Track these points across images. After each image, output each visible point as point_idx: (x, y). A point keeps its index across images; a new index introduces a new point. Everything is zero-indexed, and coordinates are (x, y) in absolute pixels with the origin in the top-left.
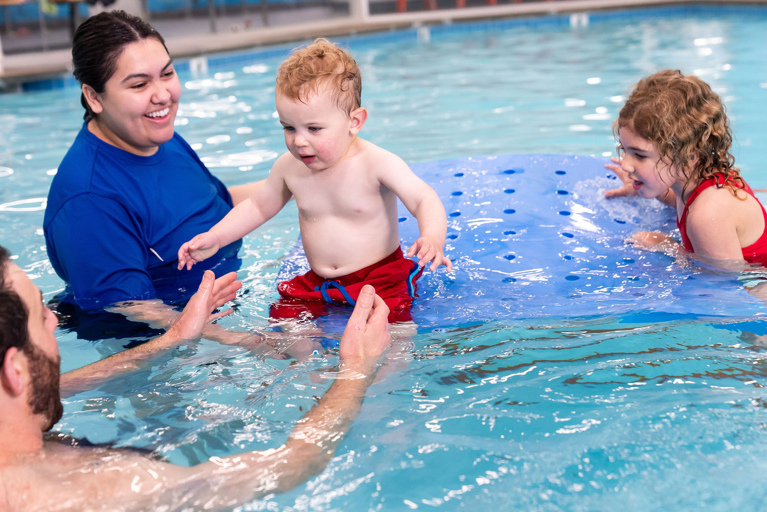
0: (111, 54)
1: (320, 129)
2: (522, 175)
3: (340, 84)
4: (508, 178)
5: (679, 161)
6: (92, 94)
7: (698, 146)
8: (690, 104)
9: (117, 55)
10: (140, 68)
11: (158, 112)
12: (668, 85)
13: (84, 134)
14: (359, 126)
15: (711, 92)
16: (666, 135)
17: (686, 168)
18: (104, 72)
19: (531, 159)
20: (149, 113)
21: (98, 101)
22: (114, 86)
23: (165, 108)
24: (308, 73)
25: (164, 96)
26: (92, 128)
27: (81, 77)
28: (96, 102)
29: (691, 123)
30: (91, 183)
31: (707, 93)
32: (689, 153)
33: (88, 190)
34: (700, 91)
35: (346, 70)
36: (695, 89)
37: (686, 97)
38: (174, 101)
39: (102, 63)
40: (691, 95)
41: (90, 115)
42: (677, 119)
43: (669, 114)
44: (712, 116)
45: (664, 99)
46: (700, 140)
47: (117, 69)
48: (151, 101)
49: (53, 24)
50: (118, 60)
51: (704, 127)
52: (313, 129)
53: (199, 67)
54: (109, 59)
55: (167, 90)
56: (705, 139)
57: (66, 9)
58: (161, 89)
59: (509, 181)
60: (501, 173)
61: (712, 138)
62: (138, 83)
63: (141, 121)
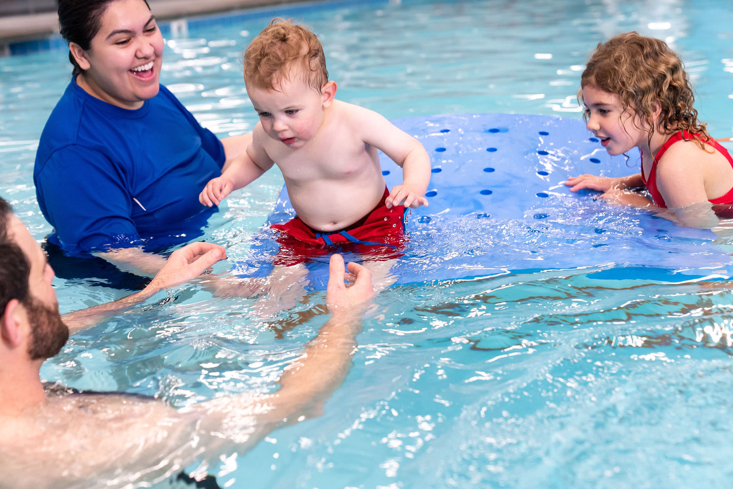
0: (94, 12)
1: (297, 111)
2: (505, 134)
3: (308, 64)
4: (492, 137)
5: (642, 112)
6: (79, 51)
7: (659, 95)
9: (101, 13)
10: (124, 24)
11: (143, 66)
12: (625, 41)
13: (73, 88)
14: (330, 98)
16: (627, 85)
18: (89, 30)
20: (134, 68)
21: (85, 58)
22: (99, 42)
23: (150, 62)
24: (277, 61)
25: (148, 51)
26: (81, 83)
27: (68, 36)
28: (83, 59)
29: (650, 72)
30: (78, 136)
31: (663, 48)
32: (650, 103)
33: (75, 143)
34: (656, 47)
35: (310, 49)
36: (651, 44)
37: (643, 51)
38: (157, 55)
39: (87, 21)
40: (648, 49)
41: (78, 71)
42: (636, 69)
43: (628, 66)
44: (670, 66)
45: (622, 52)
46: (661, 90)
47: (101, 26)
48: (136, 56)
50: (102, 18)
51: (663, 76)
52: (290, 112)
53: (179, 29)
54: (94, 17)
55: (151, 45)
56: (665, 88)
58: (144, 44)
59: (493, 140)
60: (486, 131)
61: (672, 88)
62: (121, 39)
63: (126, 76)
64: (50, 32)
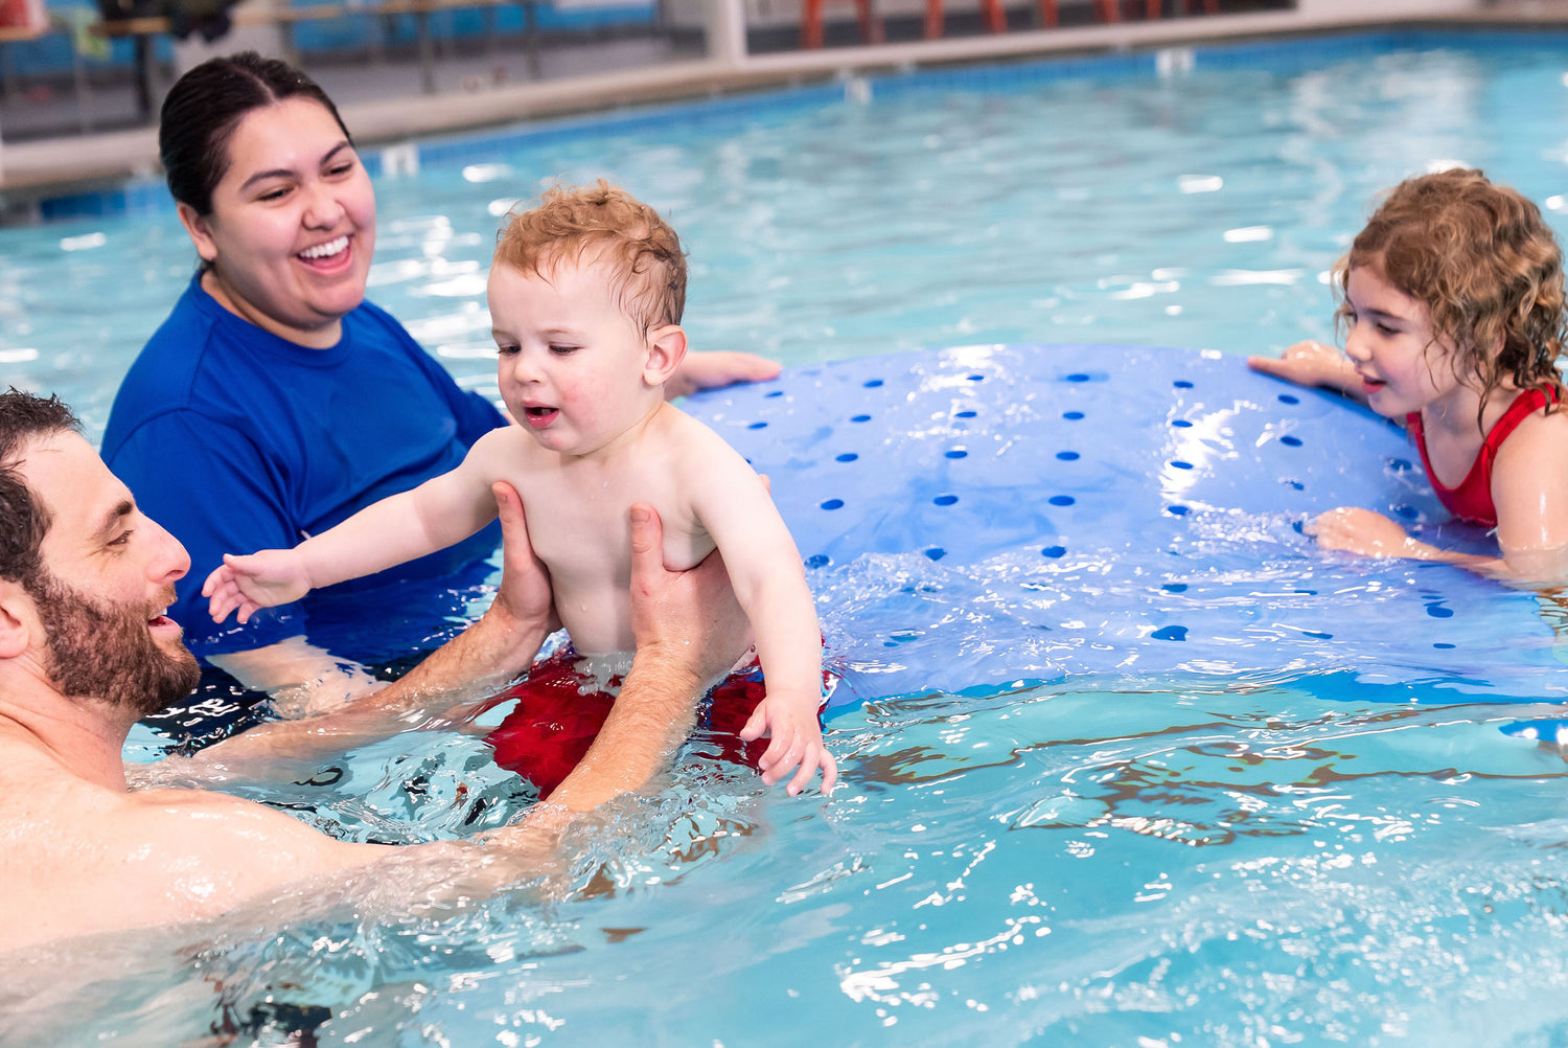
0: (216, 134)
2: (1103, 386)
3: (633, 258)
4: (1073, 390)
6: (195, 221)
8: (1500, 236)
9: (229, 135)
10: (277, 159)
12: (1461, 195)
14: (666, 369)
15: (1540, 222)
16: (1451, 291)
17: (1482, 364)
18: (207, 173)
19: (1127, 354)
20: (303, 250)
21: (208, 235)
22: (227, 197)
23: (338, 237)
24: (565, 221)
26: (211, 287)
28: (205, 236)
29: (1499, 272)
30: (191, 391)
31: (1533, 221)
33: (185, 405)
34: (1521, 215)
36: (1513, 209)
37: (1494, 221)
38: (359, 224)
40: (1504, 220)
42: (1475, 262)
43: (1459, 249)
44: (1539, 265)
45: (1452, 219)
46: (1515, 311)
47: (230, 163)
48: (303, 224)
49: (102, 80)
50: (230, 146)
51: (1524, 285)
52: (563, 351)
53: (401, 164)
54: (214, 144)
55: (338, 201)
56: (1525, 311)
57: (127, 49)
58: (325, 200)
59: (1075, 396)
60: (1060, 379)
61: (1538, 309)
62: (272, 188)
63: (287, 267)
64: (125, 173)
